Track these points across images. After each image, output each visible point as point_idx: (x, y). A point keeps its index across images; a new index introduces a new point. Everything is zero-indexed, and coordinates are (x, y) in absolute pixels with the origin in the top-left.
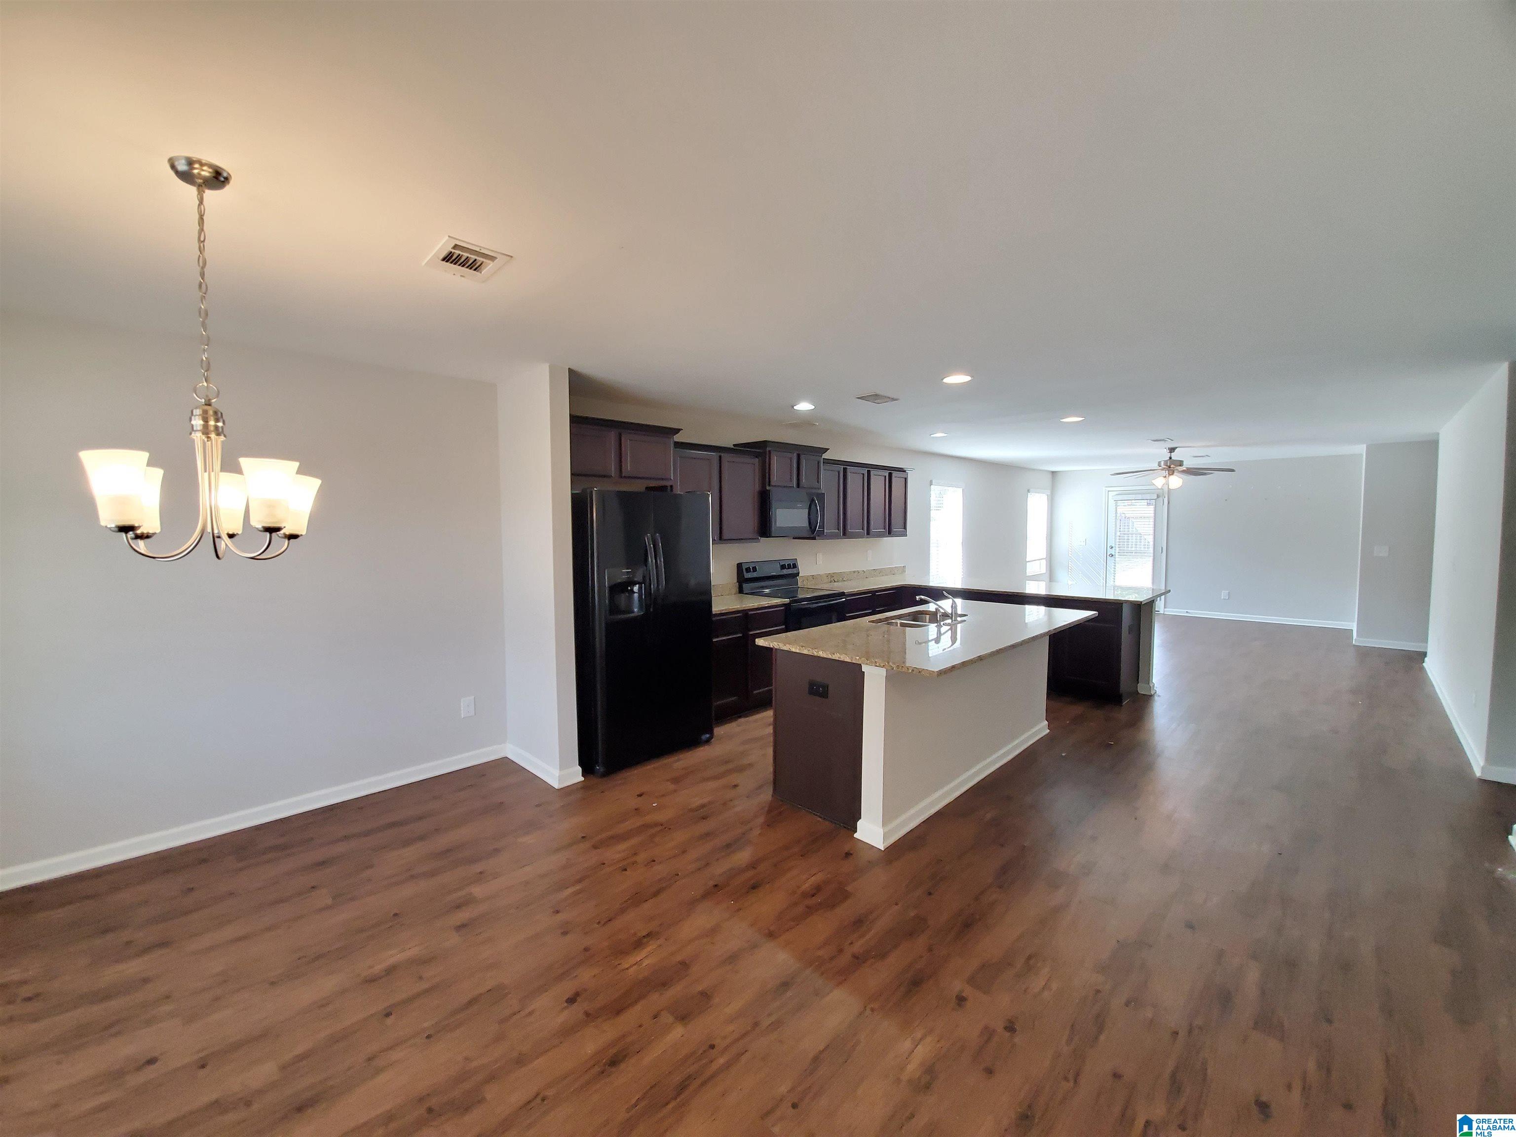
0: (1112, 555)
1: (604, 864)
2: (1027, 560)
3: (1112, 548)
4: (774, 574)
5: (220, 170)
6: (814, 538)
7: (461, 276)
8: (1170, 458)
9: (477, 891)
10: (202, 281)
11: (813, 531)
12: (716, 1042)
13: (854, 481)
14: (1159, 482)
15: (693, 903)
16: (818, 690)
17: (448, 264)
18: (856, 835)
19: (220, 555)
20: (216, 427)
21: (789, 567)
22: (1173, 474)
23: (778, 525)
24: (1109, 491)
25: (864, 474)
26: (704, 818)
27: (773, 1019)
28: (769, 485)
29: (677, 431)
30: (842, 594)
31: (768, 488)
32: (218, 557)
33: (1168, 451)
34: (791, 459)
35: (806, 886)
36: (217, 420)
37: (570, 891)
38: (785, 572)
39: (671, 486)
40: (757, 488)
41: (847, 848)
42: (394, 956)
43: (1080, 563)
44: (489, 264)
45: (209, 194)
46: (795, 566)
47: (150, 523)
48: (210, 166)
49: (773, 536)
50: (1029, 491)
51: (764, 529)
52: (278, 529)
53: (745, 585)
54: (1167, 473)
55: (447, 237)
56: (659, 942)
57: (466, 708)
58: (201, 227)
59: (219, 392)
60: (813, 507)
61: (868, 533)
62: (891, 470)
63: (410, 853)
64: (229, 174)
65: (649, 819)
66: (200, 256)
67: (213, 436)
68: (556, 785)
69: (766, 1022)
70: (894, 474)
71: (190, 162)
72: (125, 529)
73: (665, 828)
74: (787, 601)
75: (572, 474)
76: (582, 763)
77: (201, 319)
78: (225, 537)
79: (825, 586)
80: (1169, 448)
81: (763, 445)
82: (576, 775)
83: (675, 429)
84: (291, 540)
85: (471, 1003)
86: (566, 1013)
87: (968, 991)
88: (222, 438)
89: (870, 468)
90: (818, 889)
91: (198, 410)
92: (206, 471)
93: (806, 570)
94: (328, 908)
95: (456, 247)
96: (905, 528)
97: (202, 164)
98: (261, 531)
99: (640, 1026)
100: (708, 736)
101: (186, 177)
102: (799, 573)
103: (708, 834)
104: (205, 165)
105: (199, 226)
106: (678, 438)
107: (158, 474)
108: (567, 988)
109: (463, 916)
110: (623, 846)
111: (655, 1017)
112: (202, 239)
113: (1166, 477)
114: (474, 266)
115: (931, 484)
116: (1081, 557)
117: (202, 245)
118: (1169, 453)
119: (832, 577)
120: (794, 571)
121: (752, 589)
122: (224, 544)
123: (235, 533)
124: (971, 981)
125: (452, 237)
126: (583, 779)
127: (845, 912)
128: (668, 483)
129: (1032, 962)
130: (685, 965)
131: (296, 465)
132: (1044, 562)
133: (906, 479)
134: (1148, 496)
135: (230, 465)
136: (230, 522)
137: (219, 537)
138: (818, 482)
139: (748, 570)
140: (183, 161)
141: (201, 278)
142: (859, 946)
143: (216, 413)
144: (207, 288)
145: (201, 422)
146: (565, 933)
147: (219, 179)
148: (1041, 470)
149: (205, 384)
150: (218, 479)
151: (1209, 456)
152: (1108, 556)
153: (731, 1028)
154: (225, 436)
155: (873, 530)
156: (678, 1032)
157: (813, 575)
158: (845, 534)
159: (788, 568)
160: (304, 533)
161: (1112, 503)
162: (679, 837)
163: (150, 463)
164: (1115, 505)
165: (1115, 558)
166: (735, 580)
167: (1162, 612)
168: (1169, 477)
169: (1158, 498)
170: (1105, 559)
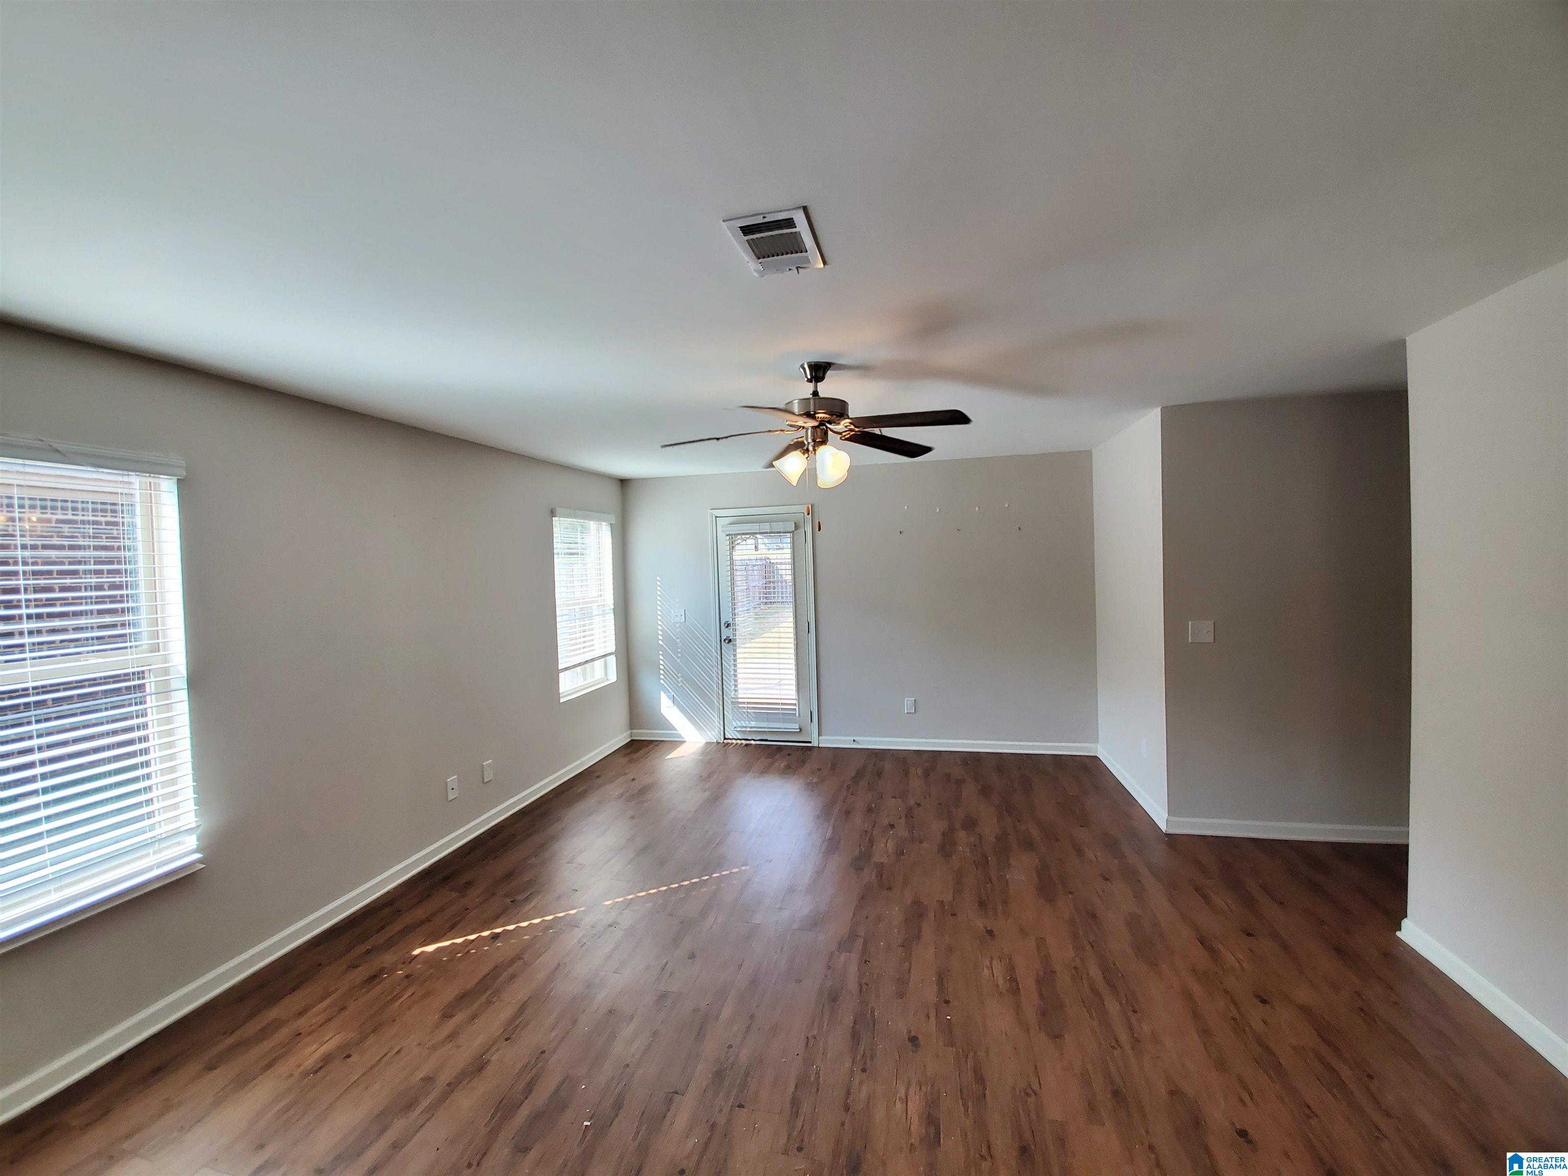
0: (730, 641)
3: (728, 626)
8: (815, 393)
22: (824, 442)
24: (716, 518)
33: (809, 375)
43: (678, 657)
50: (553, 513)
54: (809, 440)
113: (808, 451)
116: (680, 645)
118: (813, 382)
132: (613, 659)
134: (779, 526)
152: (722, 641)
165: (735, 645)
167: (815, 743)
168: (815, 450)
169: (796, 530)
170: (719, 648)
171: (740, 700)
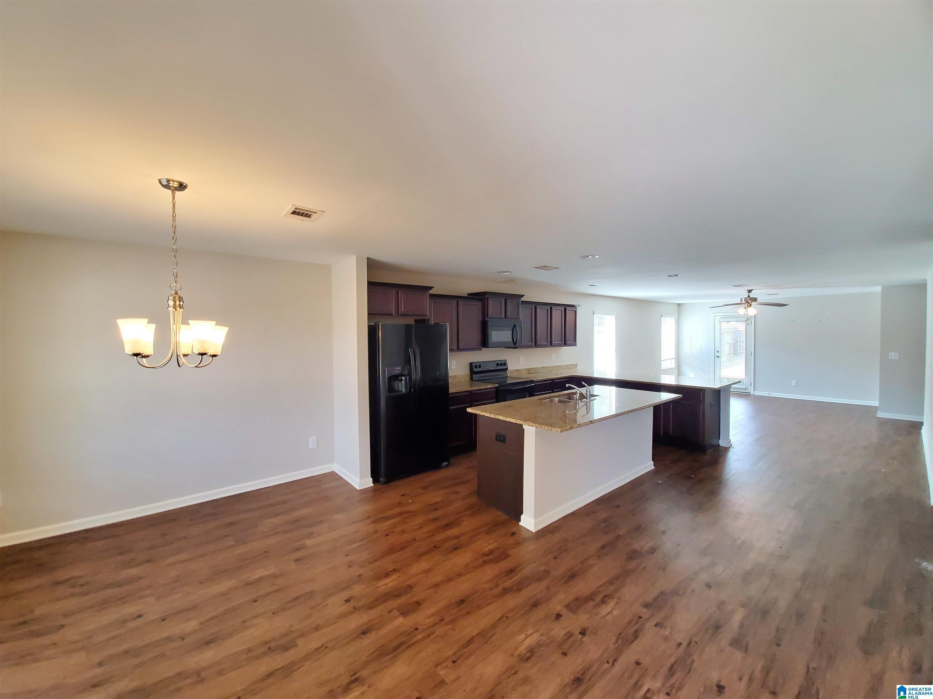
0: (718, 357)
1: (377, 532)
2: (662, 359)
3: (718, 352)
4: (492, 369)
5: (182, 183)
6: (516, 348)
7: (301, 220)
8: (749, 296)
9: (309, 542)
10: (174, 236)
11: (515, 344)
12: (419, 627)
13: (542, 313)
14: (741, 311)
15: (421, 555)
16: (501, 439)
17: (294, 215)
18: (520, 523)
19: (180, 365)
20: (180, 305)
21: (501, 364)
22: (750, 306)
23: (493, 340)
24: (715, 316)
25: (548, 309)
26: (436, 509)
27: (452, 617)
28: (487, 317)
29: (431, 288)
30: (532, 381)
31: (487, 319)
32: (179, 366)
33: (747, 292)
34: (501, 302)
35: (486, 550)
36: (180, 302)
37: (355, 545)
38: (499, 368)
39: (428, 319)
40: (480, 319)
41: (514, 530)
42: (261, 573)
43: (697, 361)
44: (314, 215)
45: (177, 193)
46: (505, 364)
47: (148, 350)
48: (177, 182)
49: (490, 347)
50: (662, 316)
51: (485, 343)
52: (205, 354)
53: (475, 376)
54: (747, 306)
55: (291, 205)
56: (399, 574)
57: (312, 442)
58: (174, 209)
59: (181, 287)
60: (515, 329)
61: (551, 345)
62: (566, 306)
63: (276, 520)
64: (186, 184)
65: (405, 509)
66: (173, 224)
67: (178, 309)
68: (358, 488)
69: (447, 619)
70: (568, 308)
71: (168, 181)
72: (136, 355)
73: (413, 514)
74: (497, 385)
75: (368, 314)
76: (373, 476)
77: (173, 254)
78: (182, 356)
79: (524, 376)
80: (748, 290)
81: (484, 293)
82: (369, 483)
83: (430, 287)
84: (214, 358)
85: (297, 598)
86: (345, 607)
87: (564, 612)
88: (182, 309)
89: (551, 306)
90: (491, 552)
91: (171, 297)
92: (174, 324)
93: (511, 367)
94: (233, 546)
95: (295, 209)
96: (575, 341)
97: (173, 181)
98: (197, 355)
99: (381, 616)
100: (446, 463)
101: (167, 187)
102: (508, 368)
103: (436, 519)
104: (175, 181)
105: (173, 209)
106: (431, 292)
107: (153, 326)
108: (346, 594)
109: (298, 555)
110: (388, 523)
111: (390, 612)
112: (174, 216)
113: (746, 308)
114: (308, 216)
115: (594, 313)
116: (698, 358)
117: (174, 218)
118: (748, 293)
119: (529, 371)
120: (505, 367)
121: (478, 378)
122: (183, 360)
123: (188, 354)
124: (567, 606)
125: (294, 205)
126: (373, 485)
127: (504, 565)
128: (426, 318)
129: (605, 599)
130: (410, 587)
131: (215, 322)
132: (674, 360)
133: (575, 311)
134: (741, 319)
135: (185, 322)
136: (184, 350)
137: (179, 356)
138: (518, 315)
139: (476, 367)
140: (165, 181)
141: (173, 234)
142: (508, 584)
143: (179, 298)
144: (176, 239)
145: (173, 303)
146: (350, 567)
147: (182, 187)
148: (668, 303)
149: (175, 284)
150: (180, 330)
151: (778, 294)
152: (716, 356)
153: (428, 621)
154: (183, 309)
155: (554, 342)
156: (400, 620)
157: (517, 370)
158: (536, 345)
159: (501, 366)
160: (219, 354)
161: (717, 324)
162: (419, 520)
163: (149, 322)
164: (719, 324)
165: (720, 359)
166: (469, 373)
167: (752, 393)
168: (748, 308)
169: (747, 320)
170: (714, 359)
171: (721, 377)
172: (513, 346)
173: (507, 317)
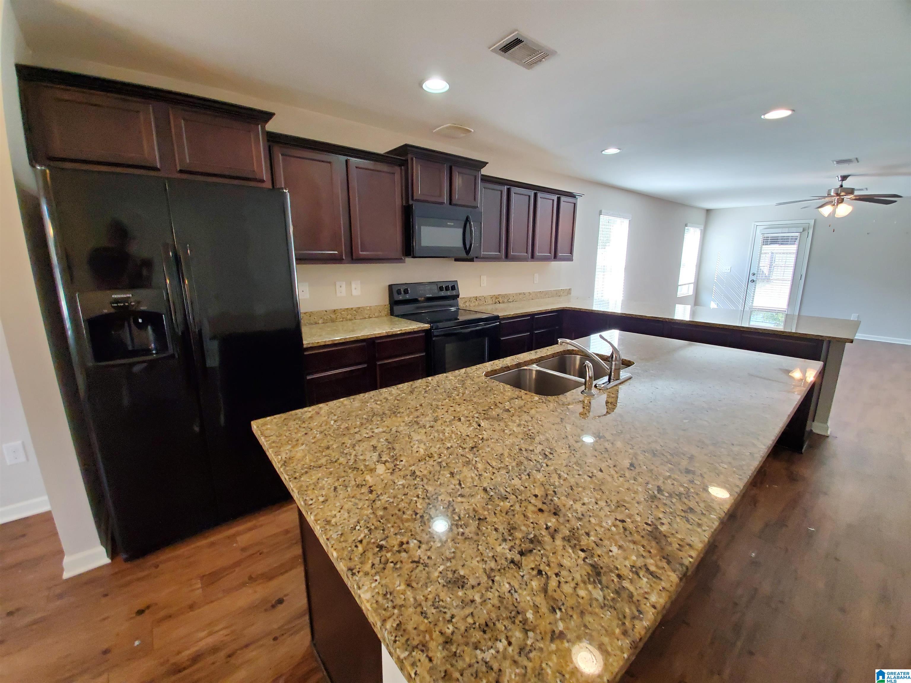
0: (754, 281)
2: (679, 284)
3: (754, 274)
4: (430, 296)
6: (472, 260)
8: (841, 186)
11: (468, 252)
13: (519, 202)
14: (827, 210)
21: (447, 289)
22: (841, 202)
23: (425, 244)
25: (530, 195)
28: (413, 200)
29: (269, 116)
30: (497, 318)
31: (411, 202)
33: (840, 179)
34: (441, 169)
38: (443, 293)
40: (400, 202)
43: (723, 287)
46: (453, 288)
49: (420, 256)
50: (687, 225)
51: (409, 248)
53: (396, 308)
54: (836, 201)
60: (468, 225)
61: (533, 257)
62: (560, 194)
70: (563, 198)
74: (427, 326)
80: (841, 177)
83: (267, 113)
89: (536, 189)
96: (571, 252)
102: (459, 295)
106: (270, 127)
113: (834, 205)
115: (600, 212)
116: (725, 282)
118: (841, 182)
119: (497, 299)
120: (454, 293)
121: (404, 311)
126: (109, 561)
132: (692, 287)
133: (575, 204)
138: (474, 201)
139: (400, 292)
148: (697, 208)
152: (750, 280)
155: (537, 254)
157: (476, 298)
158: (507, 257)
165: (756, 283)
166: (387, 302)
168: (837, 205)
169: (803, 231)
170: (747, 284)
172: (463, 255)
173: (454, 202)
